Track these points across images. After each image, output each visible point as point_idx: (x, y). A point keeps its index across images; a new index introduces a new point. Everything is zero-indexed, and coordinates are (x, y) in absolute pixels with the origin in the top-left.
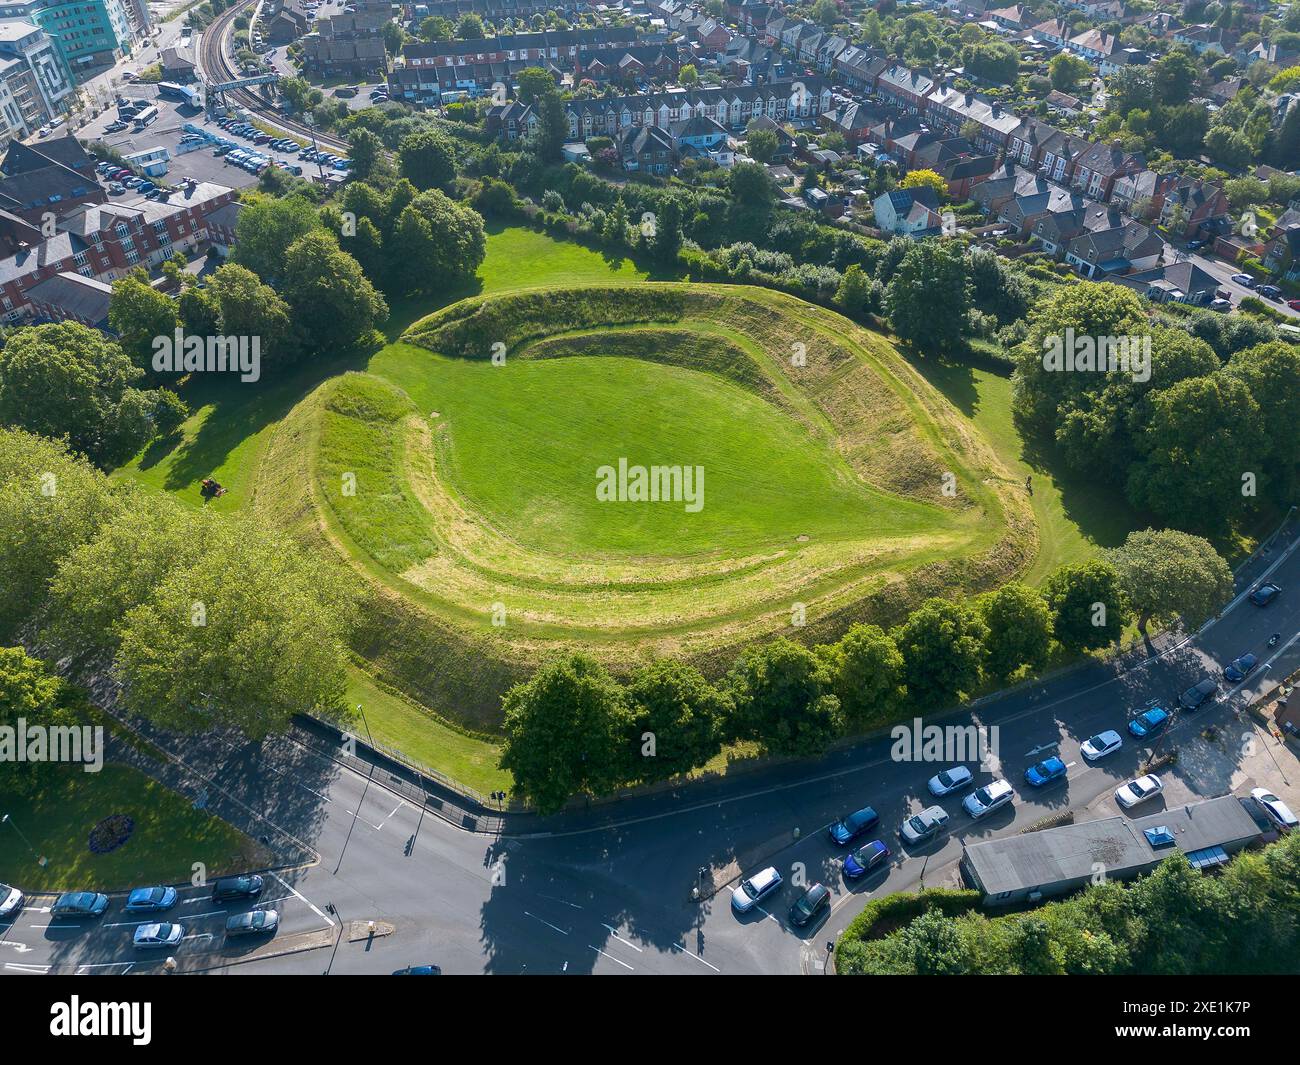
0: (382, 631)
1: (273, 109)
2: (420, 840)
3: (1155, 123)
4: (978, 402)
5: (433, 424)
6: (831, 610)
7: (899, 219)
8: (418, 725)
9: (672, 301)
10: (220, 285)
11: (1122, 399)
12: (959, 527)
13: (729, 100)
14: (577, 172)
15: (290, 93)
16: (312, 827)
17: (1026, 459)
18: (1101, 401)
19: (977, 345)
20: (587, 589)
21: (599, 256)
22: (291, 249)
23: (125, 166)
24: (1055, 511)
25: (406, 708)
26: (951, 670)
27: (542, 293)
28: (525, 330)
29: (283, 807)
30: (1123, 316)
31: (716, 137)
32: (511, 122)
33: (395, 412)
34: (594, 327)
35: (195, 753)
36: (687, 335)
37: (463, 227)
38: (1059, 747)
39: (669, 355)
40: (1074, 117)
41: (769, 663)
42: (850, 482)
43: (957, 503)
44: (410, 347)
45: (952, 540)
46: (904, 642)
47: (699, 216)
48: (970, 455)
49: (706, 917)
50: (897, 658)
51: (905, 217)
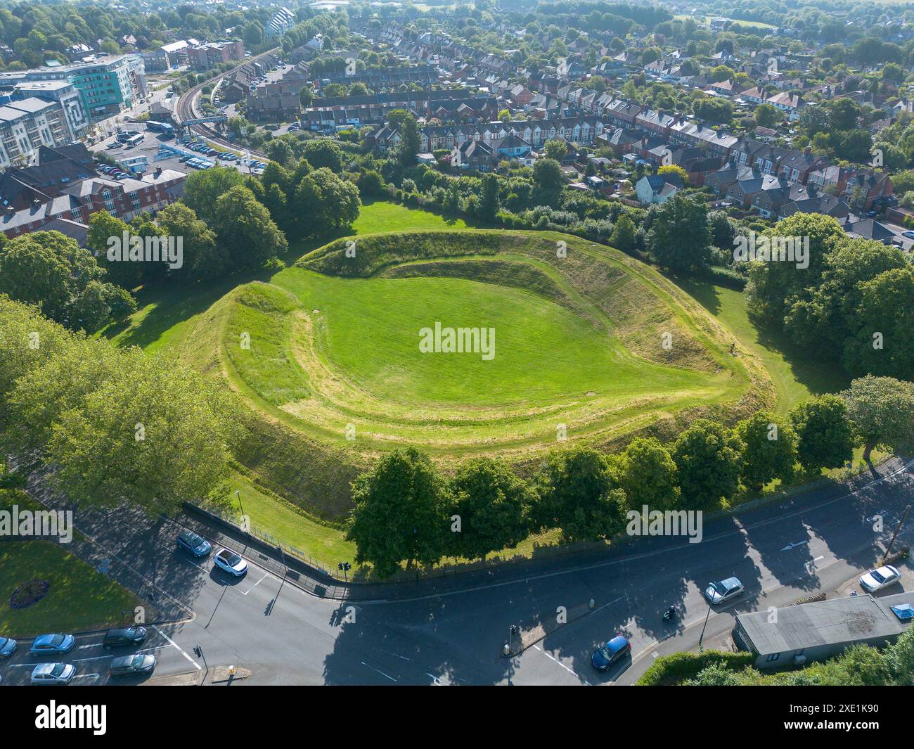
0: (262, 447)
1: (223, 137)
2: (279, 604)
3: (833, 142)
4: (720, 306)
5: (314, 318)
6: (616, 436)
7: (654, 194)
8: (284, 517)
9: (491, 241)
10: (167, 216)
11: (835, 291)
12: (713, 384)
13: (533, 128)
14: (426, 170)
15: (234, 127)
16: (192, 591)
17: (760, 342)
18: (819, 293)
19: (717, 270)
20: (423, 423)
21: (440, 218)
22: (221, 197)
23: (118, 166)
24: (787, 377)
25: (276, 504)
26: (716, 475)
27: (398, 234)
28: (385, 258)
29: (170, 577)
30: (831, 234)
31: (524, 148)
32: (382, 140)
33: (286, 307)
34: (435, 258)
35: (106, 535)
36: (502, 263)
37: (344, 193)
38: (808, 544)
39: (488, 277)
40: (775, 142)
41: (568, 461)
42: (626, 357)
43: (711, 368)
44: (301, 269)
45: (709, 392)
46: (676, 454)
47: (510, 196)
48: (718, 336)
49: (515, 669)
50: (671, 464)
51: (659, 193)
